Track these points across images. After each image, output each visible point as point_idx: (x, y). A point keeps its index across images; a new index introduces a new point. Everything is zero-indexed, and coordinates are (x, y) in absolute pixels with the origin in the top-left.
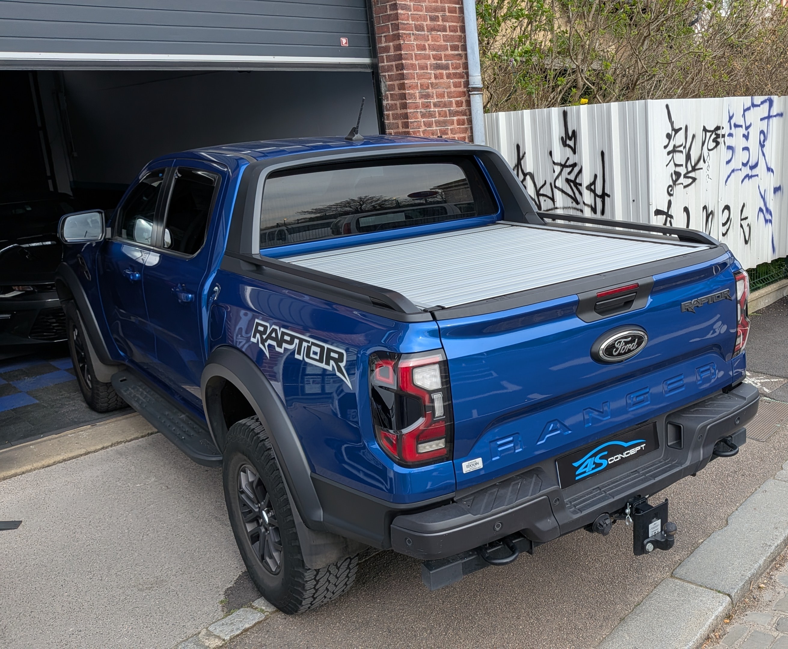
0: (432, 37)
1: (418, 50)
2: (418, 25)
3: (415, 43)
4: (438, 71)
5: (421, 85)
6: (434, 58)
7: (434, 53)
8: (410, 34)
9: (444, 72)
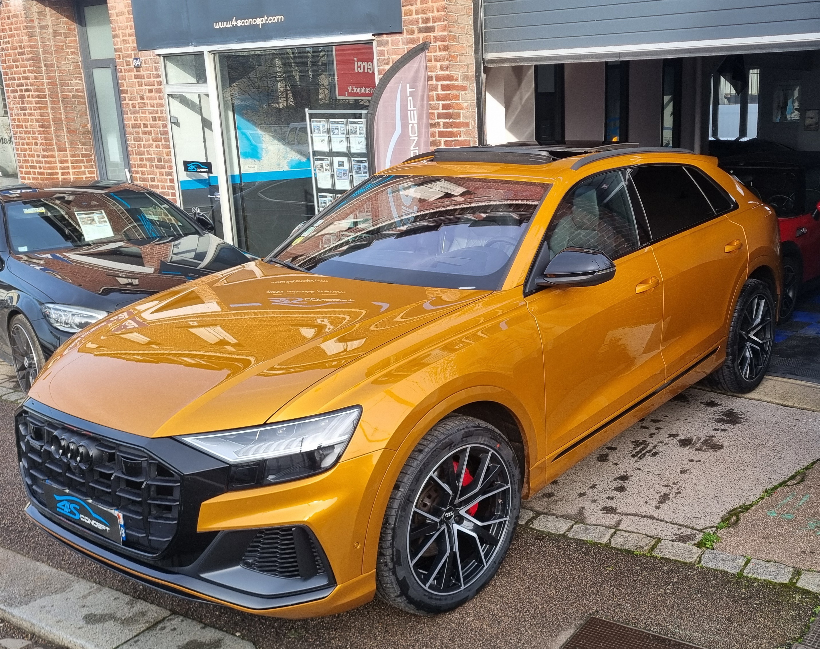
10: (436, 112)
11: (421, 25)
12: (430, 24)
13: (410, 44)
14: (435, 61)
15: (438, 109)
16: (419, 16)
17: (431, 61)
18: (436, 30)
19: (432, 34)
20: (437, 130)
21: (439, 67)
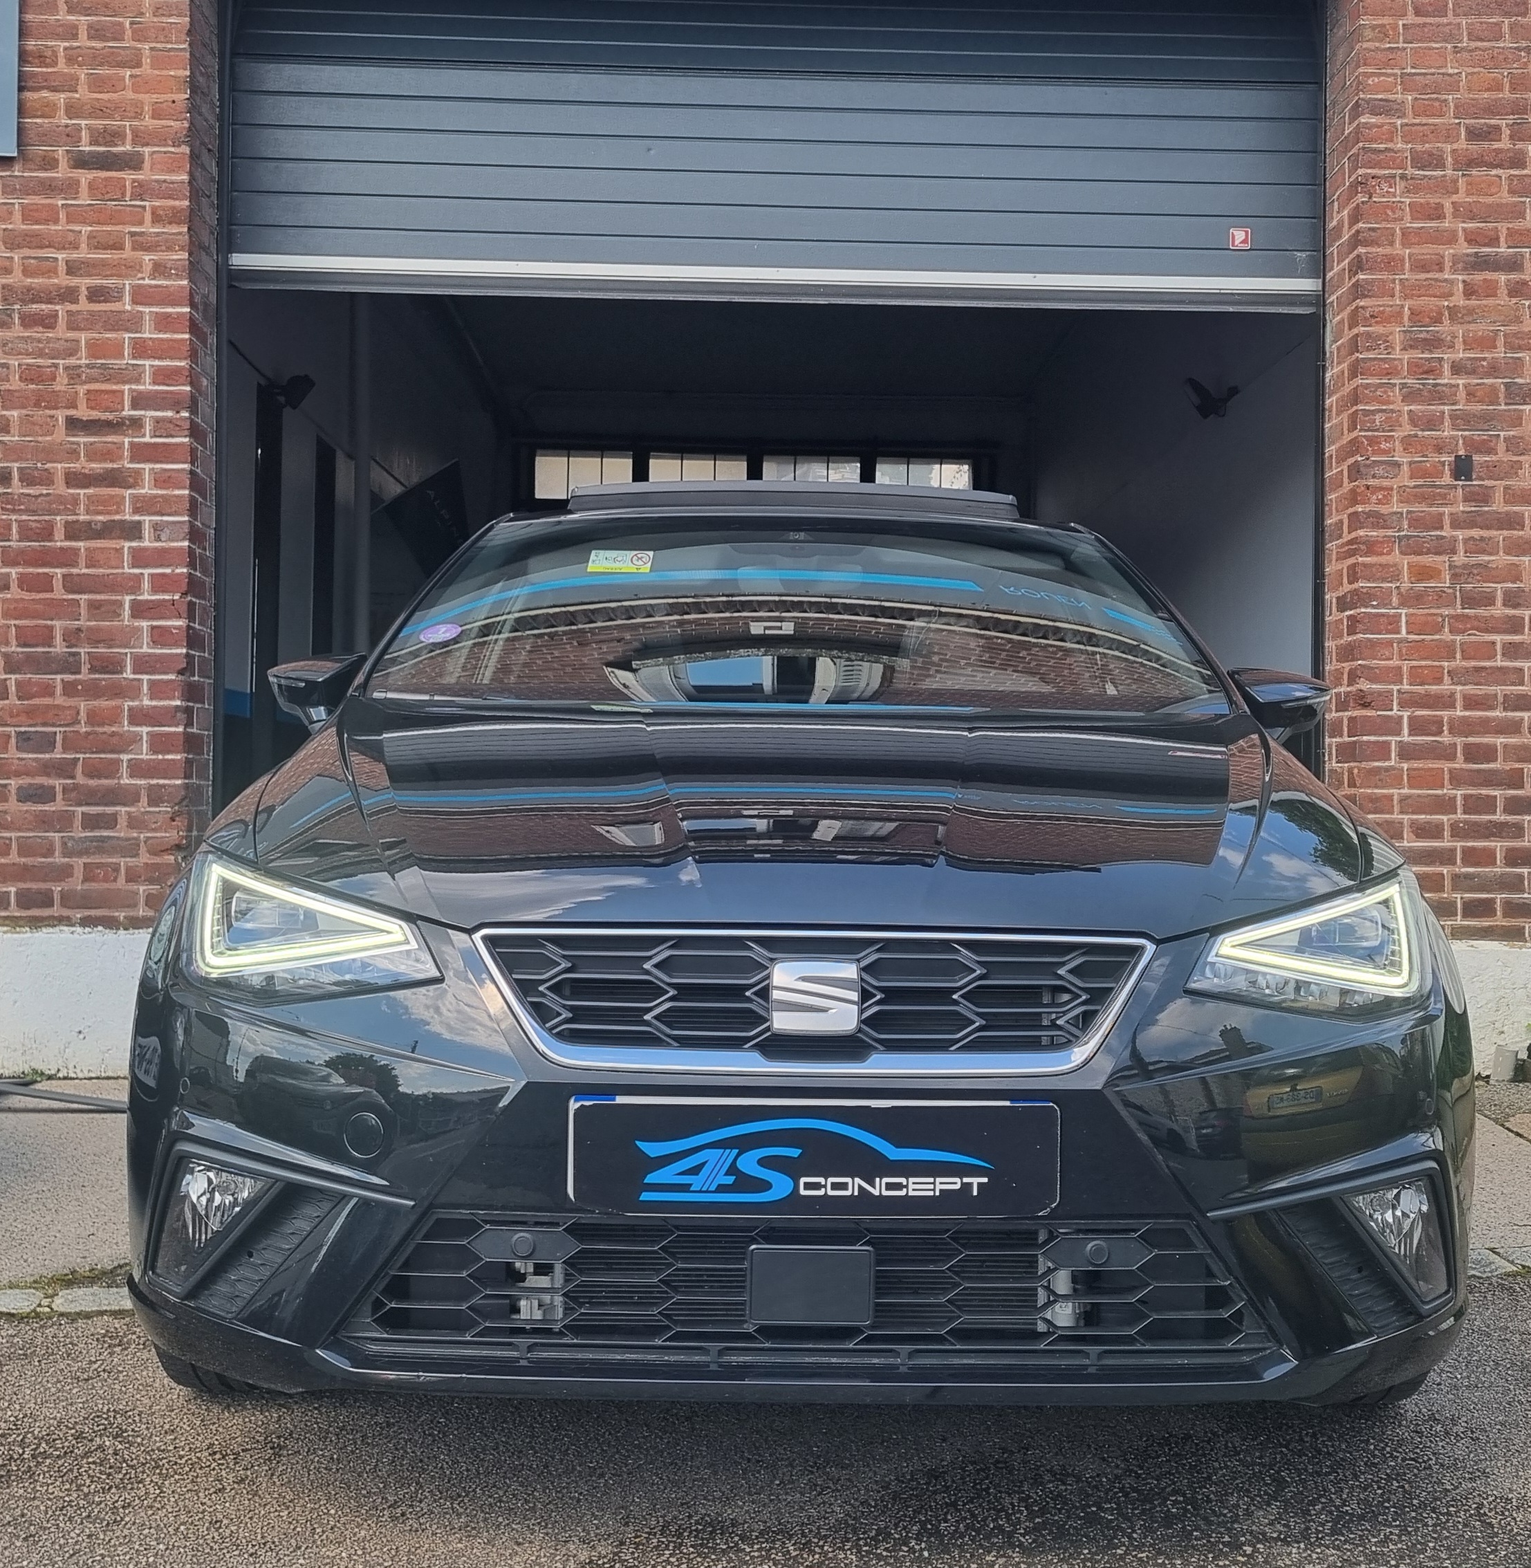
0: (1469, 184)
1: (1414, 219)
2: (1424, 152)
3: (1408, 201)
4: (1479, 277)
5: (1412, 314)
6: (1470, 241)
7: (1470, 225)
8: (1394, 177)
9: (1503, 278)
10: (127, 387)
11: (87, 149)
12: (129, 147)
13: (35, 194)
14: (134, 249)
15: (138, 380)
16: (83, 123)
17: (119, 246)
18: (147, 165)
19: (128, 176)
20: (127, 440)
21: (148, 267)
